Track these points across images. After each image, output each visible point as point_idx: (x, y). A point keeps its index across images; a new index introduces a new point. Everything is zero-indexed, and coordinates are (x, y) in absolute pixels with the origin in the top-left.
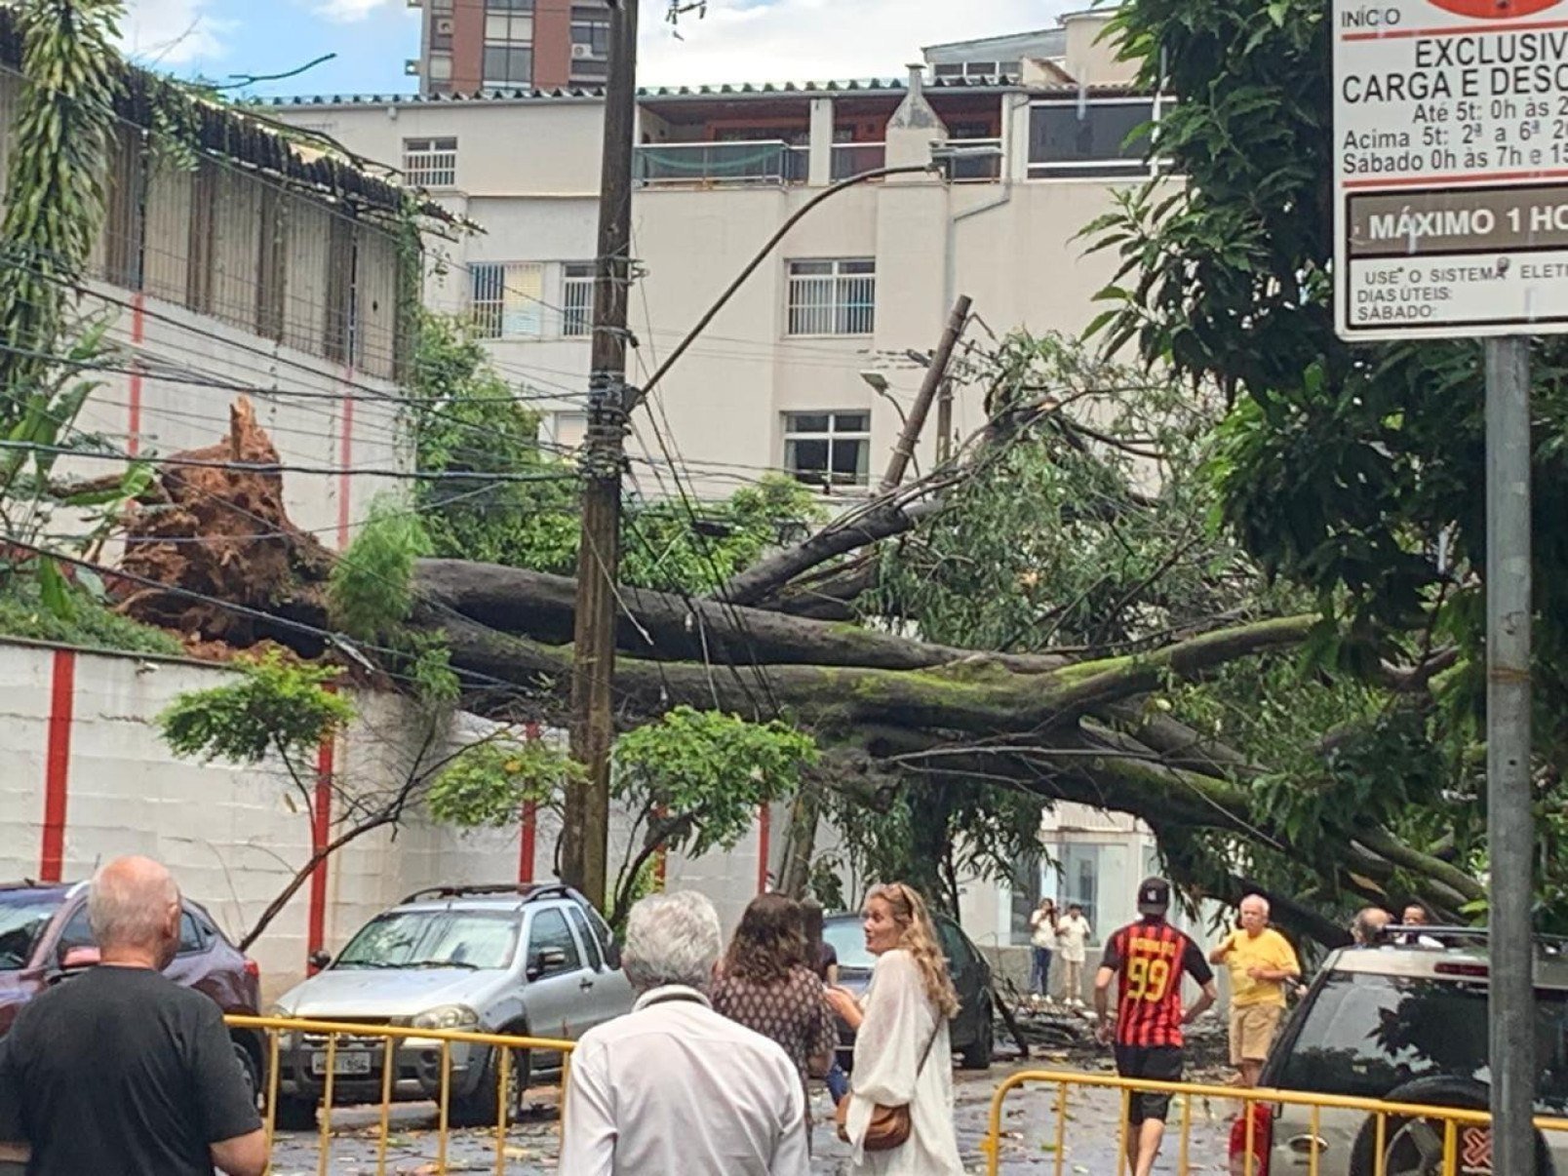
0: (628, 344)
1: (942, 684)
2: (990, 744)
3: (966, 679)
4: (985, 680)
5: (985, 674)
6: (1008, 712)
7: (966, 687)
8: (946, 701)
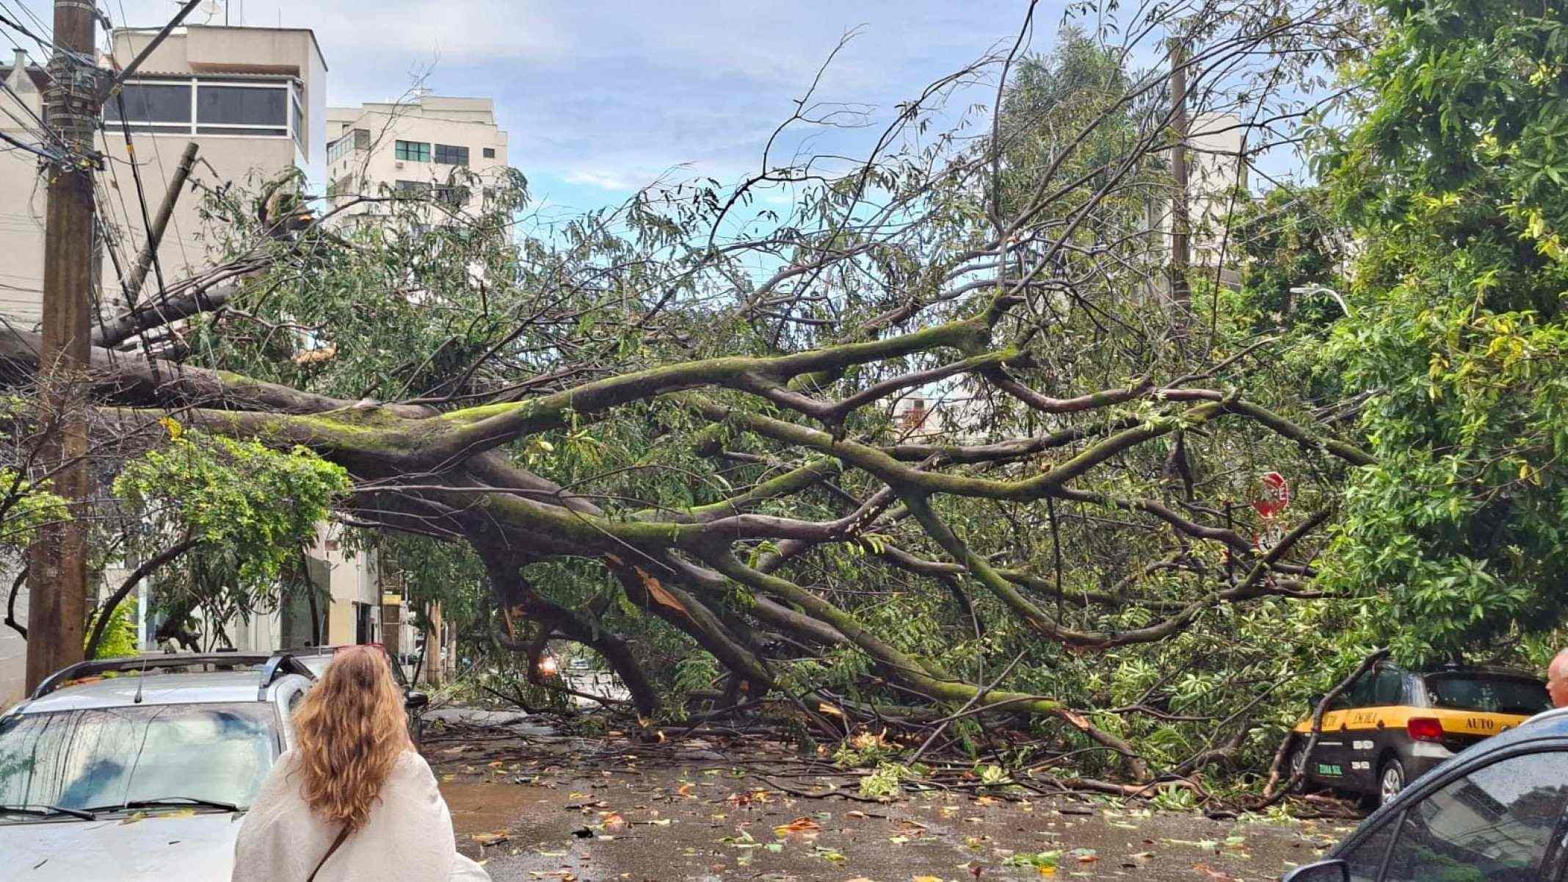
0: (98, 23)
1: (338, 427)
2: (391, 483)
3: (358, 422)
4: (376, 425)
5: (376, 418)
6: (404, 453)
7: (359, 430)
8: (345, 443)
